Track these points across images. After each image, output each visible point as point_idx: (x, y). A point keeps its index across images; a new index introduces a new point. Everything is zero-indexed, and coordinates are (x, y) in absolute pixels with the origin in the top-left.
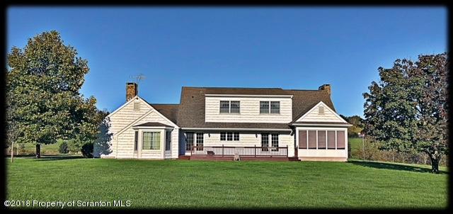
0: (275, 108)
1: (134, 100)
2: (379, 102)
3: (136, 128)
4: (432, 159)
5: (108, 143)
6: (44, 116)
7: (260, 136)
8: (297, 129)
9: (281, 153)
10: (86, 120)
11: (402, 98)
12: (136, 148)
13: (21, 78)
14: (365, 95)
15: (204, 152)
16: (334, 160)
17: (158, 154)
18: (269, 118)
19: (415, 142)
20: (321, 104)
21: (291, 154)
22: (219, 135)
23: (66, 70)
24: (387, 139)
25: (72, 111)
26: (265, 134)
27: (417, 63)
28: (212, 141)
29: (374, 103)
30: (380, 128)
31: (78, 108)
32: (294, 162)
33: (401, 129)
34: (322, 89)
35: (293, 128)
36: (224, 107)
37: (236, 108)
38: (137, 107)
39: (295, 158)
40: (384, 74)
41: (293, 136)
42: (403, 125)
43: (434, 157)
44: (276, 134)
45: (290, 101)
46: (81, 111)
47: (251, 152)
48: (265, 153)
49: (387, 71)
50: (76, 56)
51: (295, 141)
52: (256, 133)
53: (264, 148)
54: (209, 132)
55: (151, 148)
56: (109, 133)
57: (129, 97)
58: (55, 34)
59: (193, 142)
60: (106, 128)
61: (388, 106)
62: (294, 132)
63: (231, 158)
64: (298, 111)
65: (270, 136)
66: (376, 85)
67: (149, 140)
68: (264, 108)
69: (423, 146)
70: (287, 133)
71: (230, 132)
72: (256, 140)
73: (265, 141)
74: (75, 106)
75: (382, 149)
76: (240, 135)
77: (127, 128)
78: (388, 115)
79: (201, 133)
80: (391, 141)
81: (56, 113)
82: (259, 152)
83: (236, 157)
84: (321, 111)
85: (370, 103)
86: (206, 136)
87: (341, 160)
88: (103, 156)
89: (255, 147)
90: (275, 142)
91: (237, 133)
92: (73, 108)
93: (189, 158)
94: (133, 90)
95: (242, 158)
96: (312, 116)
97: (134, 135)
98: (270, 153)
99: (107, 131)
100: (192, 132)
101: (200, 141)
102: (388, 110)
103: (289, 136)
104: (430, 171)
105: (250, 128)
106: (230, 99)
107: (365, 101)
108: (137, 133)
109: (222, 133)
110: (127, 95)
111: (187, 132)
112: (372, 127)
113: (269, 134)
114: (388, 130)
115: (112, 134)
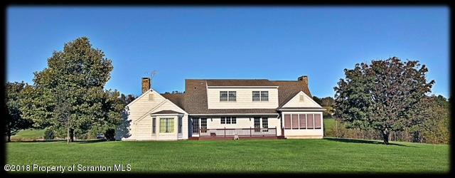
0: (265, 97)
1: (148, 92)
2: (346, 94)
3: (154, 115)
4: (384, 134)
5: (128, 128)
6: (81, 107)
7: (253, 119)
8: (283, 113)
9: (271, 133)
10: (113, 110)
11: (361, 91)
12: (154, 131)
13: (62, 77)
14: (336, 88)
15: (208, 134)
16: (313, 138)
17: (172, 136)
18: (260, 105)
19: (371, 123)
20: (301, 93)
21: (279, 134)
22: (220, 120)
23: (97, 69)
24: (352, 121)
25: (103, 102)
26: (257, 118)
27: (371, 66)
28: (214, 124)
29: (342, 94)
30: (346, 112)
31: (107, 100)
32: (282, 140)
33: (361, 113)
34: (301, 80)
35: (280, 112)
36: (223, 96)
37: (233, 97)
38: (151, 98)
39: (282, 137)
40: (349, 73)
41: (280, 119)
42: (362, 110)
43: (385, 133)
44: (265, 118)
45: (276, 91)
46: (110, 102)
47: (247, 133)
48: (257, 133)
49: (350, 71)
50: (103, 57)
51: (281, 124)
52: (250, 117)
53: (257, 130)
54: (212, 117)
55: (167, 132)
56: (128, 119)
57: (144, 90)
58: (86, 39)
59: (198, 125)
60: (126, 116)
61: (351, 97)
62: (281, 116)
63: (232, 138)
64: (284, 99)
65: (261, 120)
66: (343, 80)
67: (165, 124)
68: (256, 96)
69: (377, 125)
70: (275, 116)
71: (229, 117)
72: (250, 123)
73: (257, 124)
74: (106, 99)
75: (349, 128)
76: (237, 119)
77: (145, 115)
78: (352, 103)
79: (204, 119)
80: (354, 123)
81: (92, 105)
82: (253, 133)
83: (236, 137)
84: (302, 99)
85: (339, 94)
86: (209, 120)
87: (318, 138)
88: (123, 139)
89: (251, 129)
90: (265, 124)
91: (235, 117)
92: (104, 100)
93: (197, 138)
94: (147, 84)
95: (241, 137)
96: (294, 102)
97: (152, 121)
98: (261, 133)
99: (127, 118)
100: (197, 118)
101: (204, 124)
102: (352, 99)
103: (277, 119)
104: (383, 143)
105: (244, 113)
106: (228, 90)
107: (335, 92)
108: (154, 119)
109: (222, 118)
110: (143, 88)
111: (194, 117)
112: (341, 112)
113: (260, 117)
114: (352, 114)
115: (131, 121)
